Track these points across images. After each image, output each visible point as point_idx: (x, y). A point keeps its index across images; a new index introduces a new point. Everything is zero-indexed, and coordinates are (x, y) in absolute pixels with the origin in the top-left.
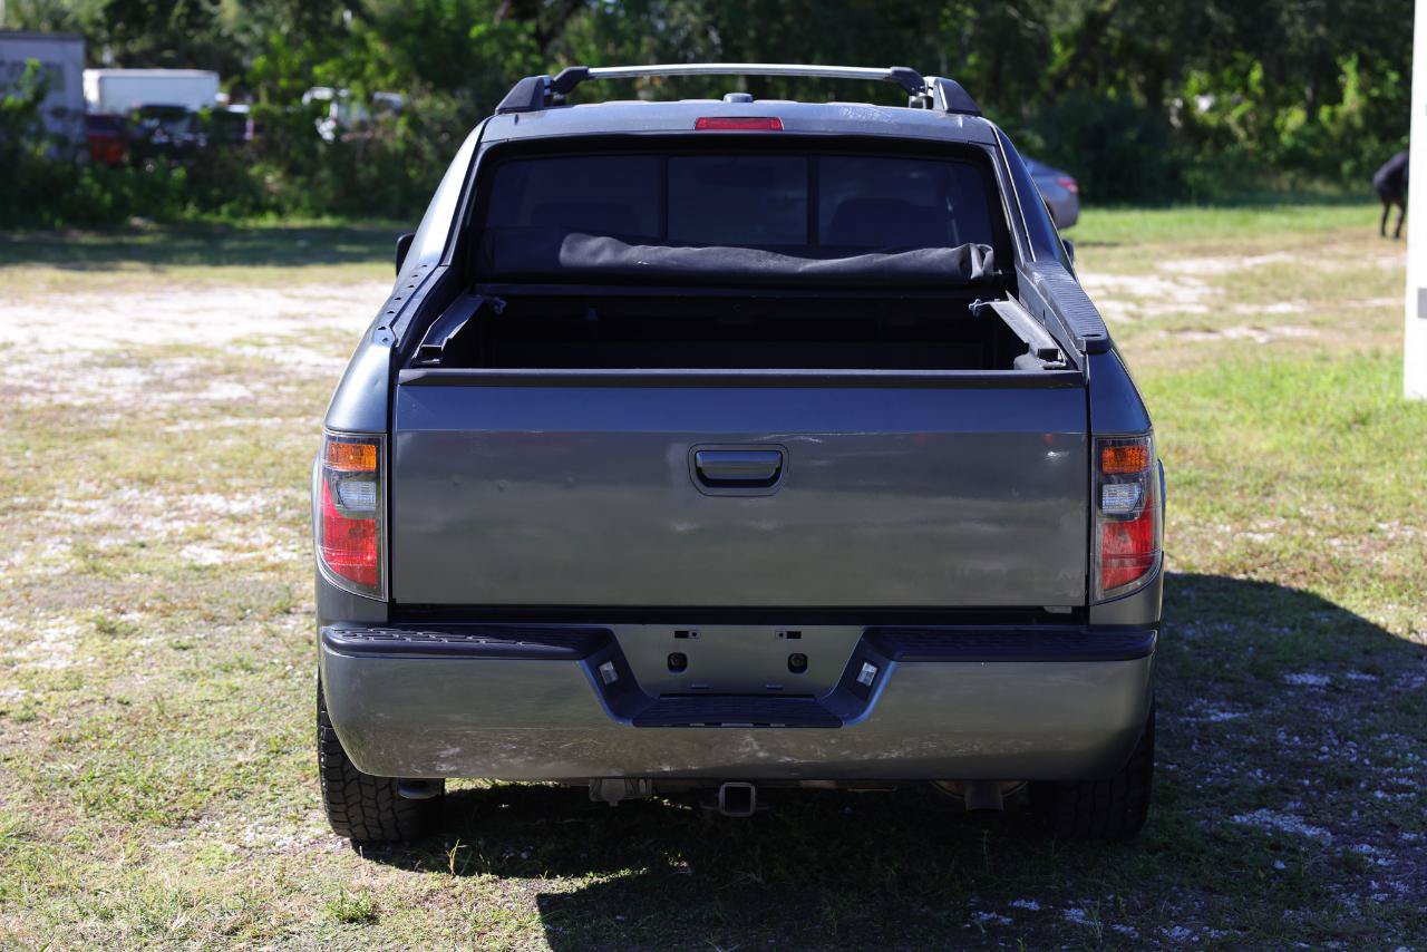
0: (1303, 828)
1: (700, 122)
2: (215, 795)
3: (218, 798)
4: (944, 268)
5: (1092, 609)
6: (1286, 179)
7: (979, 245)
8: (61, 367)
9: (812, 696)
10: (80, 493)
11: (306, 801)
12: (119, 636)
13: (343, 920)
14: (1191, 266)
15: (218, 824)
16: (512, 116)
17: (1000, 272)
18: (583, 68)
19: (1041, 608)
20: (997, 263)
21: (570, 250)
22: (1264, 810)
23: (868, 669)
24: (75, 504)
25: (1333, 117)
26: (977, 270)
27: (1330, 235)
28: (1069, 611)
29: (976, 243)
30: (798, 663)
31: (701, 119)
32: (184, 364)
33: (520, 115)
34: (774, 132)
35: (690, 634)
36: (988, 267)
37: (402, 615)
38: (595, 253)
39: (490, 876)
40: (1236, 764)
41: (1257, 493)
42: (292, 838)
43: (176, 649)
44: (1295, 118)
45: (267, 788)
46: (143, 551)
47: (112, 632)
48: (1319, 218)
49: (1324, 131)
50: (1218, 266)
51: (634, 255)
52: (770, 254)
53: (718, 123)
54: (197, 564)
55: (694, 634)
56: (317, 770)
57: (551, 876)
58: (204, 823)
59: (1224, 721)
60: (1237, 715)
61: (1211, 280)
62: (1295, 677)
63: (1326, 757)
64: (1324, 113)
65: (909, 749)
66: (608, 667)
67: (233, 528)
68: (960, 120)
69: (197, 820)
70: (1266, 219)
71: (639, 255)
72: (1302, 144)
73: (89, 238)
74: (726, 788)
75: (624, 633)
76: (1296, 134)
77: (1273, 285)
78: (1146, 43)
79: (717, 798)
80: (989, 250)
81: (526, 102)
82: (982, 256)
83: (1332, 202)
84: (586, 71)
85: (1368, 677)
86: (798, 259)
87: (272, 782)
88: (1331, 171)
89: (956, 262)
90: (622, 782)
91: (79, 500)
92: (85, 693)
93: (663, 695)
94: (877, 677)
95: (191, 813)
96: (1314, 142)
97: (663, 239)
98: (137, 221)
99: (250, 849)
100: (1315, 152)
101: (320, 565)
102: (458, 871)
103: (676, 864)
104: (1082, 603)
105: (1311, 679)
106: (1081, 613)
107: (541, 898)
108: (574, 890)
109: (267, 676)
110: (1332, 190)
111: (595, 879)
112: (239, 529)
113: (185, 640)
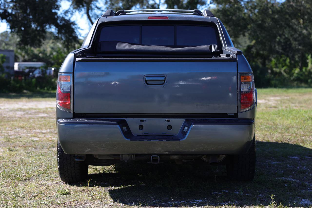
0: (292, 180)
1: (149, 18)
2: (33, 176)
3: (35, 176)
4: (206, 49)
5: (239, 114)
6: (295, 83)
7: (214, 45)
8: (5, 111)
9: (173, 135)
10: (6, 130)
11: (55, 176)
12: (13, 151)
13: (62, 194)
14: (272, 98)
15: (34, 181)
16: (106, 17)
17: (219, 50)
18: (123, 10)
19: (227, 114)
20: (218, 48)
21: (119, 46)
22: (283, 177)
23: (186, 128)
24: (5, 132)
25: (306, 70)
26: (213, 50)
27: (305, 94)
28: (233, 115)
29: (213, 44)
30: (170, 127)
31: (149, 17)
32: (33, 111)
33: (107, 17)
34: (167, 19)
35: (144, 120)
36: (216, 49)
37: (76, 116)
38: (124, 47)
39: (98, 187)
40: (277, 170)
41: (285, 130)
42: (51, 183)
43: (26, 153)
44: (297, 71)
45: (46, 174)
46: (20, 138)
47: (12, 150)
48: (303, 90)
49: (304, 73)
50: (278, 98)
51: (133, 47)
52: (165, 47)
53: (153, 18)
54: (33, 140)
55: (145, 121)
56: (57, 163)
57: (112, 187)
58: (31, 180)
59: (275, 164)
60: (278, 163)
61: (277, 101)
62: (292, 157)
63: (298, 169)
64: (304, 69)
65: (197, 149)
66: (124, 128)
67: (42, 135)
68: (210, 17)
69: (29, 180)
70: (290, 91)
71: (134, 47)
72: (299, 76)
73: (13, 94)
74: (153, 157)
75: (128, 120)
76: (297, 74)
77: (292, 101)
78: (261, 52)
79: (151, 160)
80: (216, 46)
81: (109, 14)
82: (215, 47)
83: (306, 87)
84: (123, 11)
85: (310, 157)
86: (172, 48)
87: (47, 173)
88: (306, 82)
89: (208, 48)
90: (128, 156)
91: (6, 131)
92: (4, 160)
93: (137, 135)
94: (188, 130)
95: (28, 178)
96: (301, 75)
97: (140, 44)
98: (25, 91)
99: (41, 185)
100: (301, 78)
101: (57, 105)
102: (90, 186)
103: (142, 184)
104: (236, 113)
105: (296, 158)
106: (236, 115)
107: (109, 190)
108: (118, 189)
109: (48, 157)
110: (306, 86)
111: (122, 187)
112: (43, 135)
113: (29, 152)
